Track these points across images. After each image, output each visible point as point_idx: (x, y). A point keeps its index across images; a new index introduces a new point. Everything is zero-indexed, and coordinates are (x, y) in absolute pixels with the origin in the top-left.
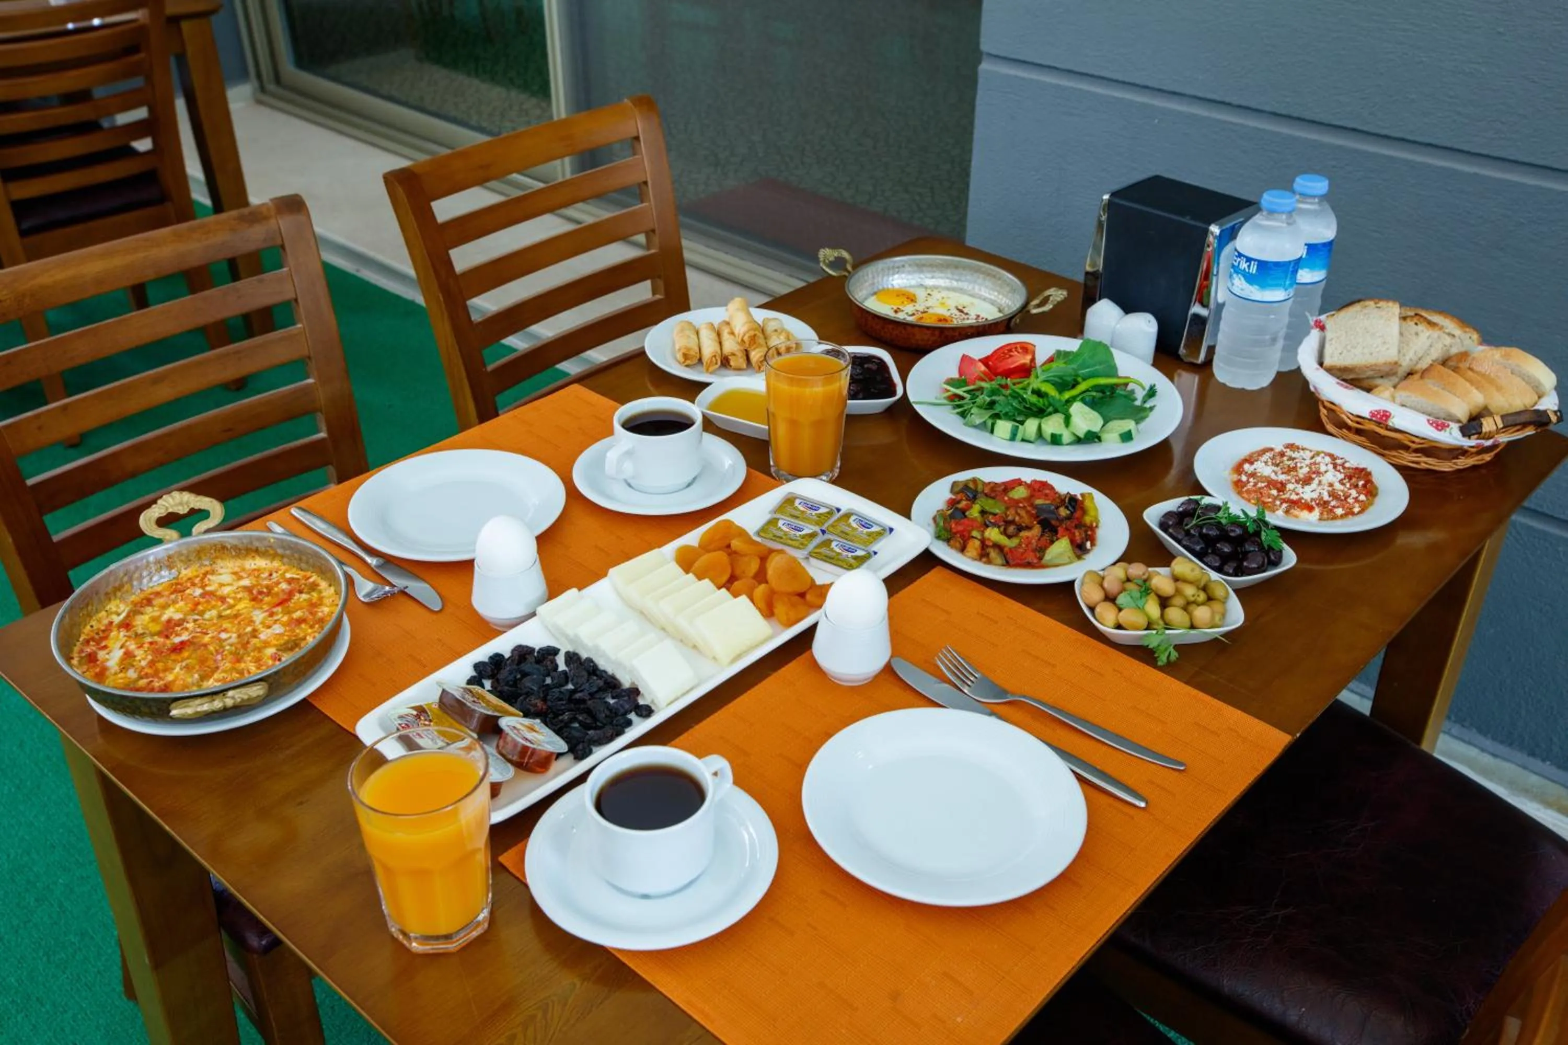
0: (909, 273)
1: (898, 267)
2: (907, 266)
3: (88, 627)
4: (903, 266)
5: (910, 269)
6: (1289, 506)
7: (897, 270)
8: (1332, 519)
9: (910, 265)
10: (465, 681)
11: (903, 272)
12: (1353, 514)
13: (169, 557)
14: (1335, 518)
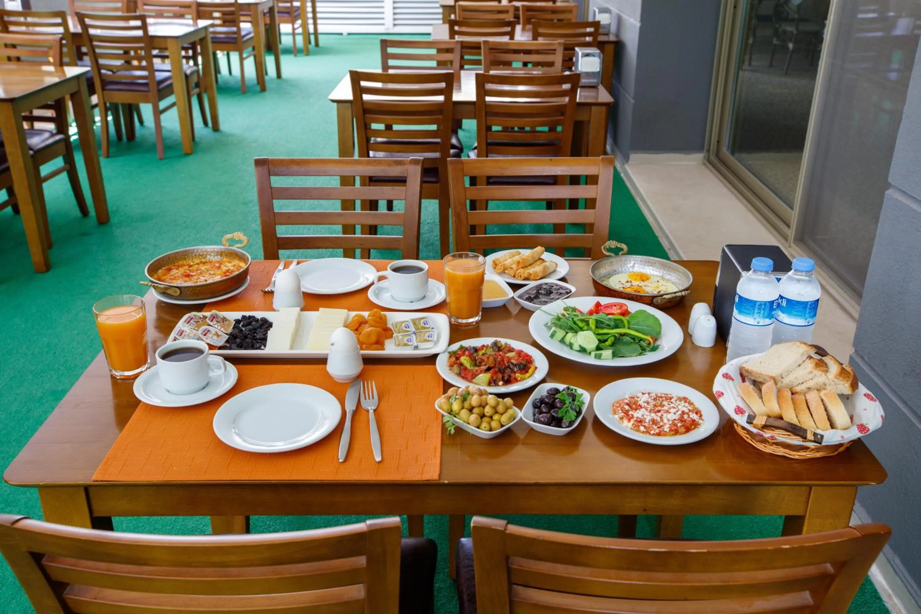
0: (657, 268)
1: (652, 263)
2: (657, 263)
3: (182, 262)
4: (655, 263)
5: (659, 266)
6: (625, 416)
7: (651, 264)
8: (635, 430)
9: (659, 264)
10: (234, 319)
11: (654, 267)
12: (650, 433)
13: (221, 252)
14: (638, 431)
